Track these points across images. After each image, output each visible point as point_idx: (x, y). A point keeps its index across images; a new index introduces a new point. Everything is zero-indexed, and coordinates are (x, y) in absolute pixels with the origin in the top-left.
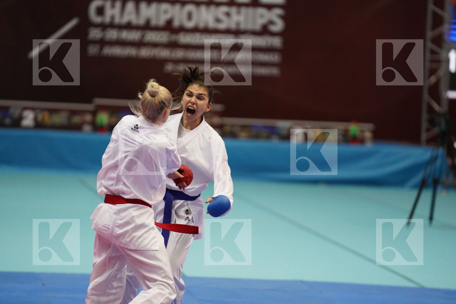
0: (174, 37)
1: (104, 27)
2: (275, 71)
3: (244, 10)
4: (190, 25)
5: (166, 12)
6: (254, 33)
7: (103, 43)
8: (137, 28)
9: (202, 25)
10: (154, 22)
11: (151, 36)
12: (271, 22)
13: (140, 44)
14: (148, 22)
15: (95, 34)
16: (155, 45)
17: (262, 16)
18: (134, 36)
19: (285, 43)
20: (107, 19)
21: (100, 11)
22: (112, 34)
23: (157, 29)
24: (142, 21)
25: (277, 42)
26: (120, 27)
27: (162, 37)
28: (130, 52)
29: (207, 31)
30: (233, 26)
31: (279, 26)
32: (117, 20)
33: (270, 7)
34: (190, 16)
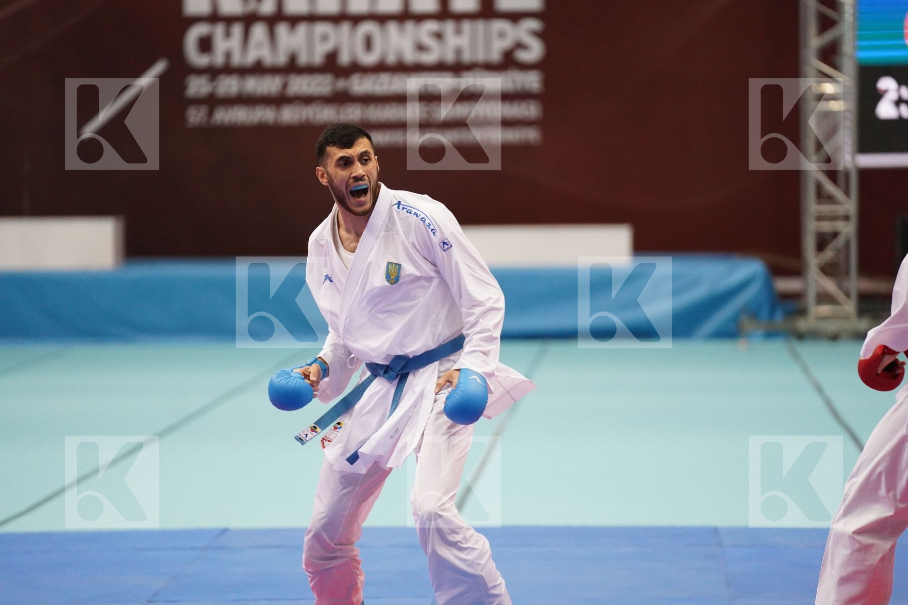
0: (341, 84)
1: (213, 72)
2: (532, 135)
3: (467, 26)
4: (369, 59)
5: (325, 38)
6: (490, 67)
7: (212, 102)
8: (274, 70)
9: (391, 59)
10: (303, 59)
11: (300, 85)
12: (520, 46)
13: (279, 100)
14: (293, 59)
15: (197, 86)
16: (308, 100)
17: (502, 35)
18: (269, 85)
19: (547, 82)
20: (218, 59)
21: (205, 45)
22: (229, 86)
23: (310, 70)
24: (282, 59)
25: (532, 81)
26: (243, 72)
27: (320, 85)
28: (264, 115)
29: (402, 68)
30: (450, 57)
31: (534, 51)
32: (236, 60)
33: (515, 17)
34: (368, 43)
